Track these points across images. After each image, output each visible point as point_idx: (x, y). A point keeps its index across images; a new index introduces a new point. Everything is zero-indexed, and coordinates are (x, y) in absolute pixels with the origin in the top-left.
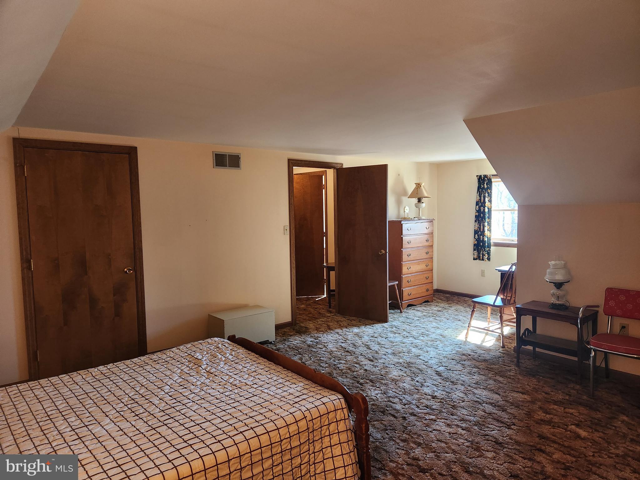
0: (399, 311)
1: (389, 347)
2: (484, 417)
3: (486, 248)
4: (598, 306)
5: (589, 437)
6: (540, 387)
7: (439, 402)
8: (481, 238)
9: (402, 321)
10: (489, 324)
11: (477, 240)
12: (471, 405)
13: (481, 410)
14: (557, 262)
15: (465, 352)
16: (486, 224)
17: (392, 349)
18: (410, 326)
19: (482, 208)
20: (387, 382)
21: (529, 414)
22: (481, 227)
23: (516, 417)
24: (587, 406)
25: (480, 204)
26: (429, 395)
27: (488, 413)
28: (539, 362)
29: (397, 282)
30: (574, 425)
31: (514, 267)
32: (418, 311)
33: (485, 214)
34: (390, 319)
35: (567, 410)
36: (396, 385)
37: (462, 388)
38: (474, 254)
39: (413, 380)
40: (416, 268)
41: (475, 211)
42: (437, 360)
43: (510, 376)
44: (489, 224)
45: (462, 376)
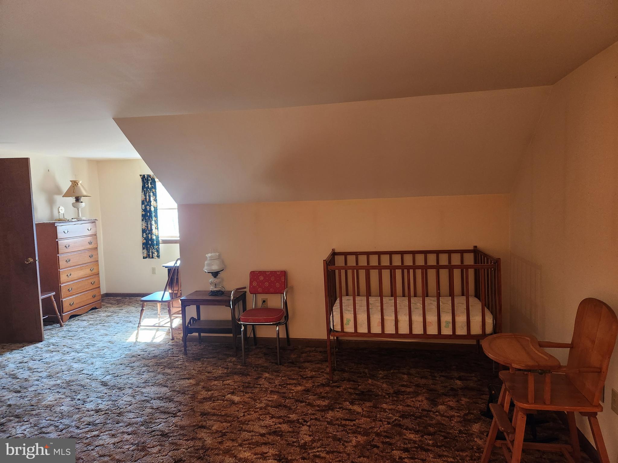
0: (58, 325)
1: (43, 370)
2: (151, 414)
3: (155, 246)
4: (245, 288)
5: (241, 400)
6: (204, 368)
7: (103, 415)
8: (150, 237)
9: (62, 336)
10: (159, 320)
11: (145, 239)
12: (139, 406)
13: (149, 408)
14: (213, 254)
15: (134, 354)
16: (153, 222)
17: (48, 371)
18: (73, 340)
19: (148, 207)
20: (39, 411)
21: (193, 397)
22: (148, 225)
23: (182, 403)
24: (240, 374)
25: (146, 203)
26: (92, 411)
27: (155, 409)
28: (204, 345)
29: (54, 293)
30: (229, 394)
31: (179, 262)
32: (84, 321)
33: (151, 213)
34: (45, 337)
35: (225, 382)
36: (51, 411)
37: (130, 391)
38: (143, 253)
39: (73, 399)
40: (77, 274)
41: (141, 210)
42: (103, 370)
43: (178, 365)
44: (156, 222)
45: (130, 379)
